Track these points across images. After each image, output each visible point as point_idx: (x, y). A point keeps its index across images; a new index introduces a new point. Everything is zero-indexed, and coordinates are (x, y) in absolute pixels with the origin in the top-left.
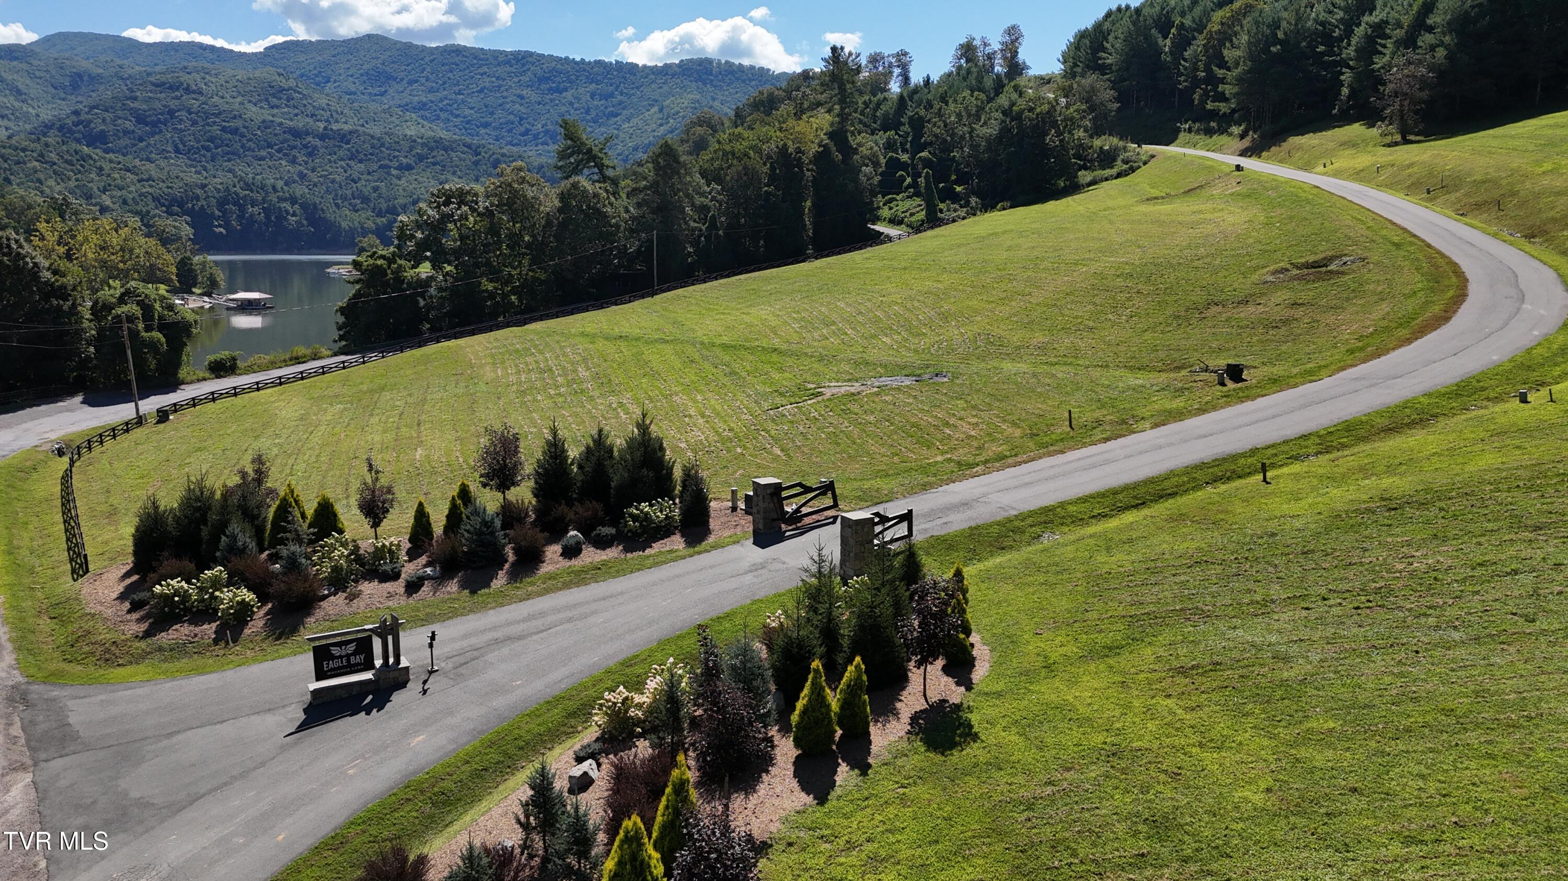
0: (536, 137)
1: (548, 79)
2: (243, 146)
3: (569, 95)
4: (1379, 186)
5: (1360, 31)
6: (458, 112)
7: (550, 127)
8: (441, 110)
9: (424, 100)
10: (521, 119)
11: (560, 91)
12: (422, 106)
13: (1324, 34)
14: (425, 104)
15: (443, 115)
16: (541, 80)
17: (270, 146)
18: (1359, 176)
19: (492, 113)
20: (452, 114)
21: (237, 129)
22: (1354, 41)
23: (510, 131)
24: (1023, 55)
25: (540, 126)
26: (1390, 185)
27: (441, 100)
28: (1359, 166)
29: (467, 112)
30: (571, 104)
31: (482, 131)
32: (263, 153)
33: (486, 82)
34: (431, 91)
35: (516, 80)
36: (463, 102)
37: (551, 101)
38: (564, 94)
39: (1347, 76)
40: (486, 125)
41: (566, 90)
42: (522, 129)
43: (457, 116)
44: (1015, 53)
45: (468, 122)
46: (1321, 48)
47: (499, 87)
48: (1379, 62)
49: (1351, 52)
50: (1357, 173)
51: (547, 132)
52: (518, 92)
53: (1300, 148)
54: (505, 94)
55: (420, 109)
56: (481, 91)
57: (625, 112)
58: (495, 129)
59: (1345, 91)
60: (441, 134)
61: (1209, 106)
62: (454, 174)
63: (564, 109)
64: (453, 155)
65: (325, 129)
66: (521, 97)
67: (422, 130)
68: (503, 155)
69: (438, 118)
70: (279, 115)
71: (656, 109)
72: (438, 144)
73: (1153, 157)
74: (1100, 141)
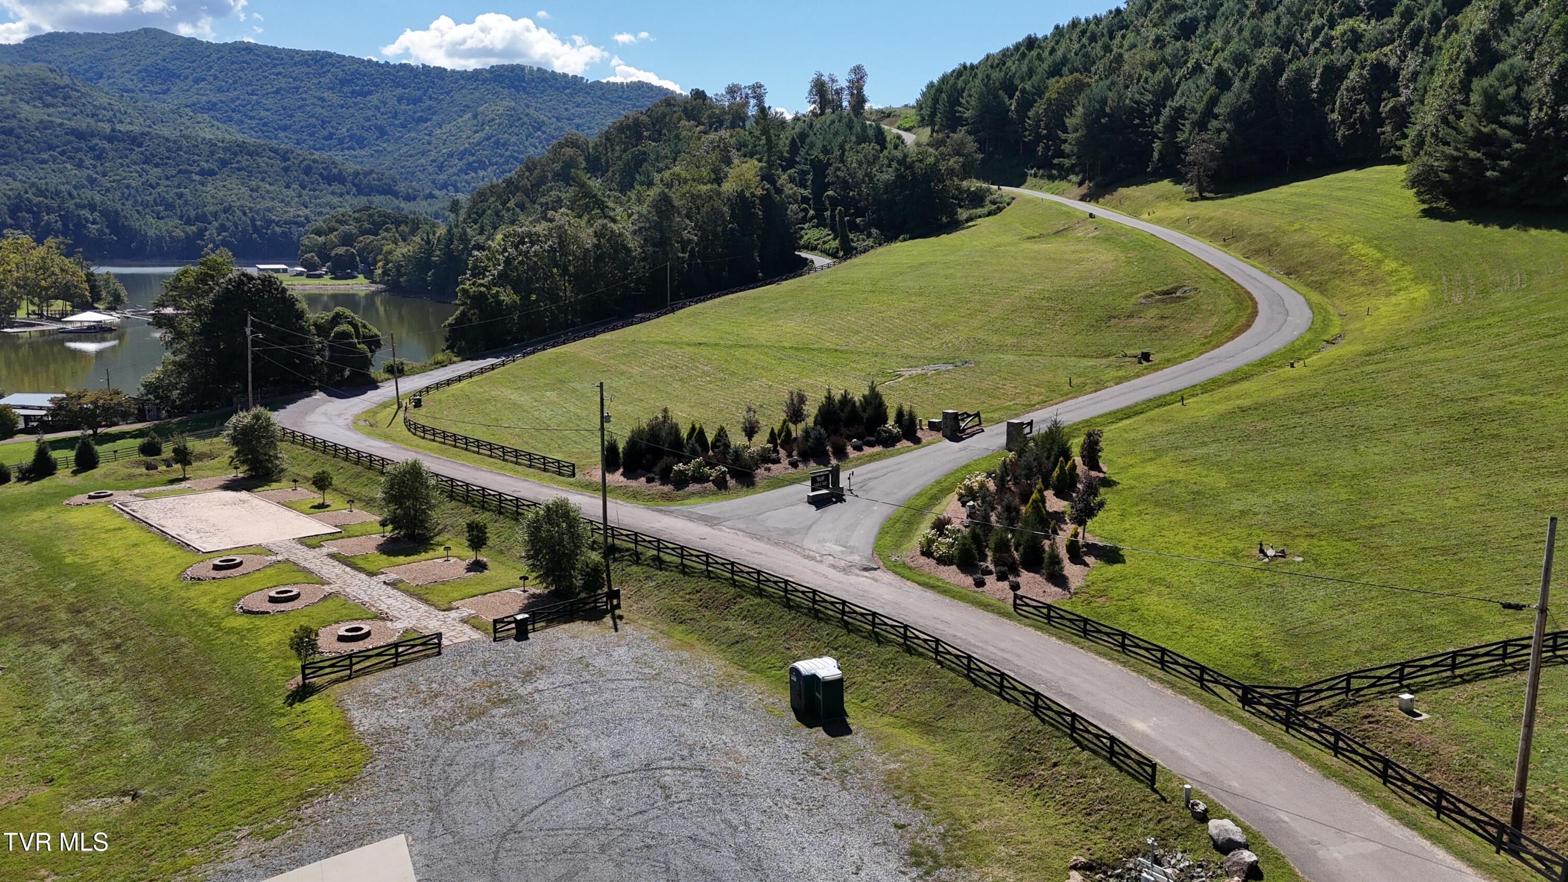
0: (341, 141)
1: (350, 82)
2: (20, 148)
3: (374, 99)
4: (1192, 233)
5: (1166, 112)
6: (252, 114)
7: (356, 131)
8: (233, 111)
9: (214, 100)
10: (324, 122)
11: (364, 95)
12: (211, 107)
13: (1138, 110)
14: (214, 104)
15: (236, 116)
16: (343, 83)
17: (51, 148)
18: (1175, 224)
19: (291, 116)
20: (246, 116)
21: (12, 129)
22: (1162, 119)
23: (312, 135)
24: (867, 91)
25: (344, 130)
26: (1198, 233)
27: (233, 101)
28: (1175, 217)
29: (263, 114)
30: (377, 108)
31: (282, 134)
32: (45, 156)
33: (282, 82)
34: (220, 90)
35: (315, 81)
36: (258, 103)
37: (355, 104)
38: (369, 98)
39: (1157, 145)
40: (285, 128)
41: (370, 93)
42: (326, 133)
43: (252, 118)
44: (860, 89)
45: (265, 125)
46: (1136, 121)
47: (299, 87)
48: (1181, 137)
49: (1159, 127)
50: (1175, 222)
51: (353, 136)
52: (318, 95)
53: (1127, 198)
54: (304, 96)
55: (209, 110)
56: (277, 92)
57: (435, 117)
59: (1156, 155)
60: (240, 137)
61: (1056, 161)
62: (263, 180)
63: (370, 113)
64: (260, 160)
65: (113, 130)
66: (322, 99)
67: (218, 132)
68: (315, 161)
69: (230, 119)
70: (56, 115)
71: (470, 115)
72: (242, 146)
73: (1013, 199)
74: (965, 184)
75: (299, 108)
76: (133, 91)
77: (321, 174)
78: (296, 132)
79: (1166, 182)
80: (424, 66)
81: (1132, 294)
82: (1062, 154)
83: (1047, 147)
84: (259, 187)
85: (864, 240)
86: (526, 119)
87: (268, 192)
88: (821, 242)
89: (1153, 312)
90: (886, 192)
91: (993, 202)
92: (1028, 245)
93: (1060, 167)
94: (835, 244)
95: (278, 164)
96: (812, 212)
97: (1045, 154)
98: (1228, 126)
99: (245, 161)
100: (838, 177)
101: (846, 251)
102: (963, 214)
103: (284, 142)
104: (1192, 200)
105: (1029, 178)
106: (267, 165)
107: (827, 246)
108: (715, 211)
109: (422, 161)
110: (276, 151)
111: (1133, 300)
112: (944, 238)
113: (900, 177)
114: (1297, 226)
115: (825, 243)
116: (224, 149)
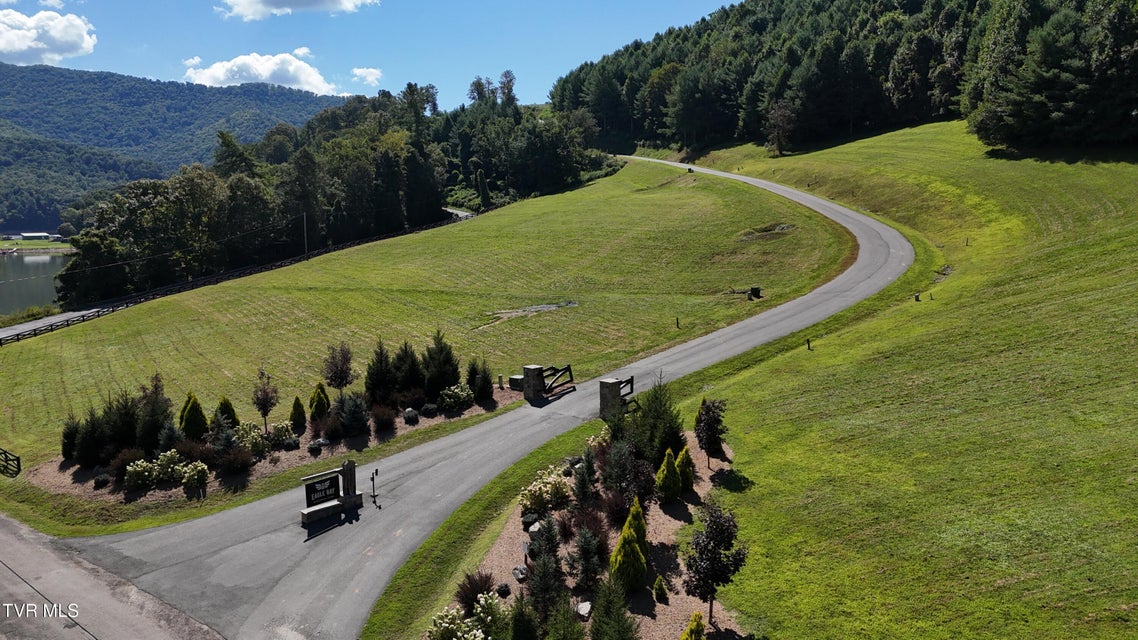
0: (120, 140)
1: (128, 95)
3: (148, 107)
5: (748, 87)
6: (48, 119)
7: (132, 132)
8: (33, 117)
9: (17, 109)
10: (106, 126)
11: (139, 104)
12: (15, 114)
13: (724, 87)
14: (17, 113)
15: (35, 121)
16: (122, 96)
18: (763, 175)
19: (80, 121)
20: (43, 121)
22: (745, 93)
23: (96, 135)
24: (516, 91)
25: (123, 131)
26: (783, 181)
27: (33, 110)
28: (760, 170)
29: (57, 119)
30: (150, 115)
31: (72, 135)
33: (72, 95)
34: (22, 101)
35: (100, 94)
36: (53, 111)
37: (133, 111)
38: (143, 107)
39: (742, 114)
40: (75, 130)
41: (144, 103)
42: (108, 133)
43: (47, 122)
44: (510, 90)
45: (58, 128)
46: (724, 96)
47: (87, 99)
48: (762, 106)
49: (743, 99)
50: (761, 173)
51: (130, 136)
52: (102, 105)
53: (719, 158)
54: (90, 105)
55: (13, 116)
56: (69, 102)
57: (197, 122)
58: (84, 133)
59: (741, 123)
60: (35, 136)
61: (659, 131)
62: (50, 168)
63: (144, 118)
64: (49, 153)
66: (106, 108)
67: (18, 133)
68: (94, 154)
69: (30, 123)
71: (223, 120)
72: (34, 144)
73: (626, 163)
74: (588, 152)
75: (87, 114)
77: (99, 164)
79: (750, 144)
80: (188, 83)
81: (732, 233)
82: (664, 125)
83: (652, 122)
84: (45, 174)
85: (501, 197)
86: (267, 123)
87: (53, 178)
88: (466, 200)
89: (754, 248)
90: (520, 156)
91: (610, 166)
92: (636, 195)
93: (663, 136)
94: (478, 201)
95: (64, 156)
96: (461, 176)
97: (650, 127)
98: (801, 94)
99: (37, 154)
100: (481, 146)
101: (488, 205)
102: (584, 175)
103: (73, 140)
104: (773, 157)
105: (638, 148)
106: (55, 156)
107: (472, 203)
108: (361, 169)
109: (186, 154)
110: (62, 147)
111: (734, 237)
112: (568, 194)
113: (531, 144)
114: (873, 171)
115: (469, 200)
116: (19, 145)
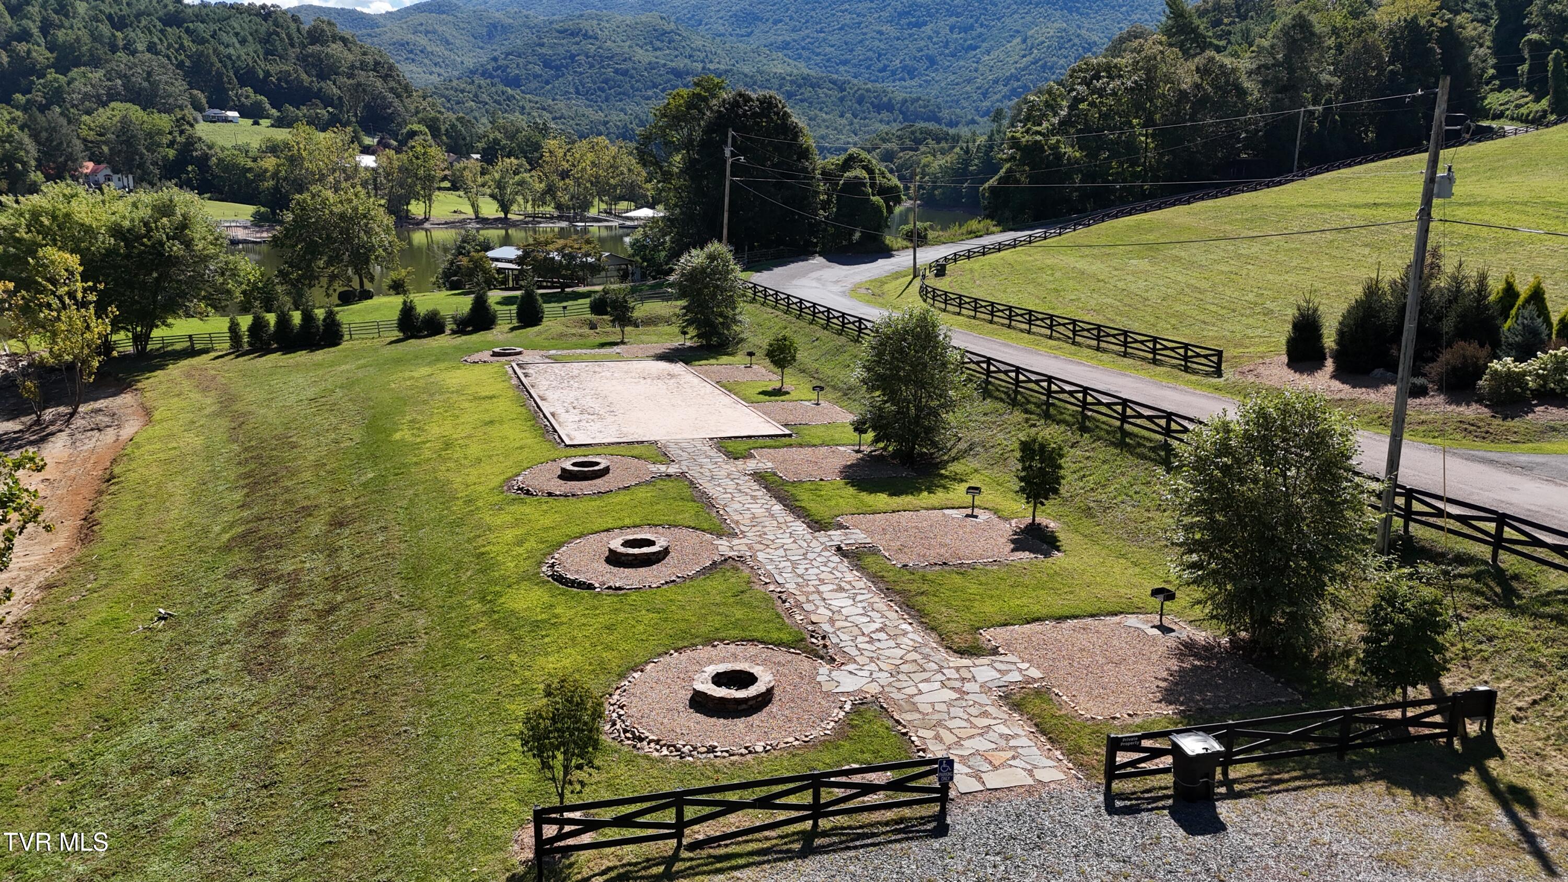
2: (632, 87)
6: (818, 50)
7: (908, 62)
8: (803, 48)
9: (788, 39)
10: (880, 55)
11: (918, 25)
12: (785, 46)
14: (788, 44)
15: (805, 54)
16: (902, 15)
19: (852, 51)
20: (813, 52)
30: (930, 38)
34: (794, 30)
38: (923, 29)
41: (925, 24)
42: (881, 65)
43: (818, 54)
45: (828, 60)
47: (860, 23)
51: (904, 68)
52: (878, 28)
54: (865, 30)
56: (841, 29)
57: (984, 45)
60: (806, 71)
63: (922, 43)
64: (820, 91)
65: (704, 68)
66: (881, 33)
67: (789, 69)
68: (868, 90)
69: (800, 56)
70: (662, 57)
71: (1019, 39)
72: (806, 81)
75: (861, 42)
76: (723, 35)
77: (872, 103)
78: (855, 66)
84: (816, 116)
86: (1076, 41)
87: (824, 121)
88: (1512, 106)
95: (836, 94)
99: (808, 92)
103: (843, 74)
106: (826, 95)
109: (968, 88)
110: (834, 82)
115: (1518, 106)
116: (792, 82)
